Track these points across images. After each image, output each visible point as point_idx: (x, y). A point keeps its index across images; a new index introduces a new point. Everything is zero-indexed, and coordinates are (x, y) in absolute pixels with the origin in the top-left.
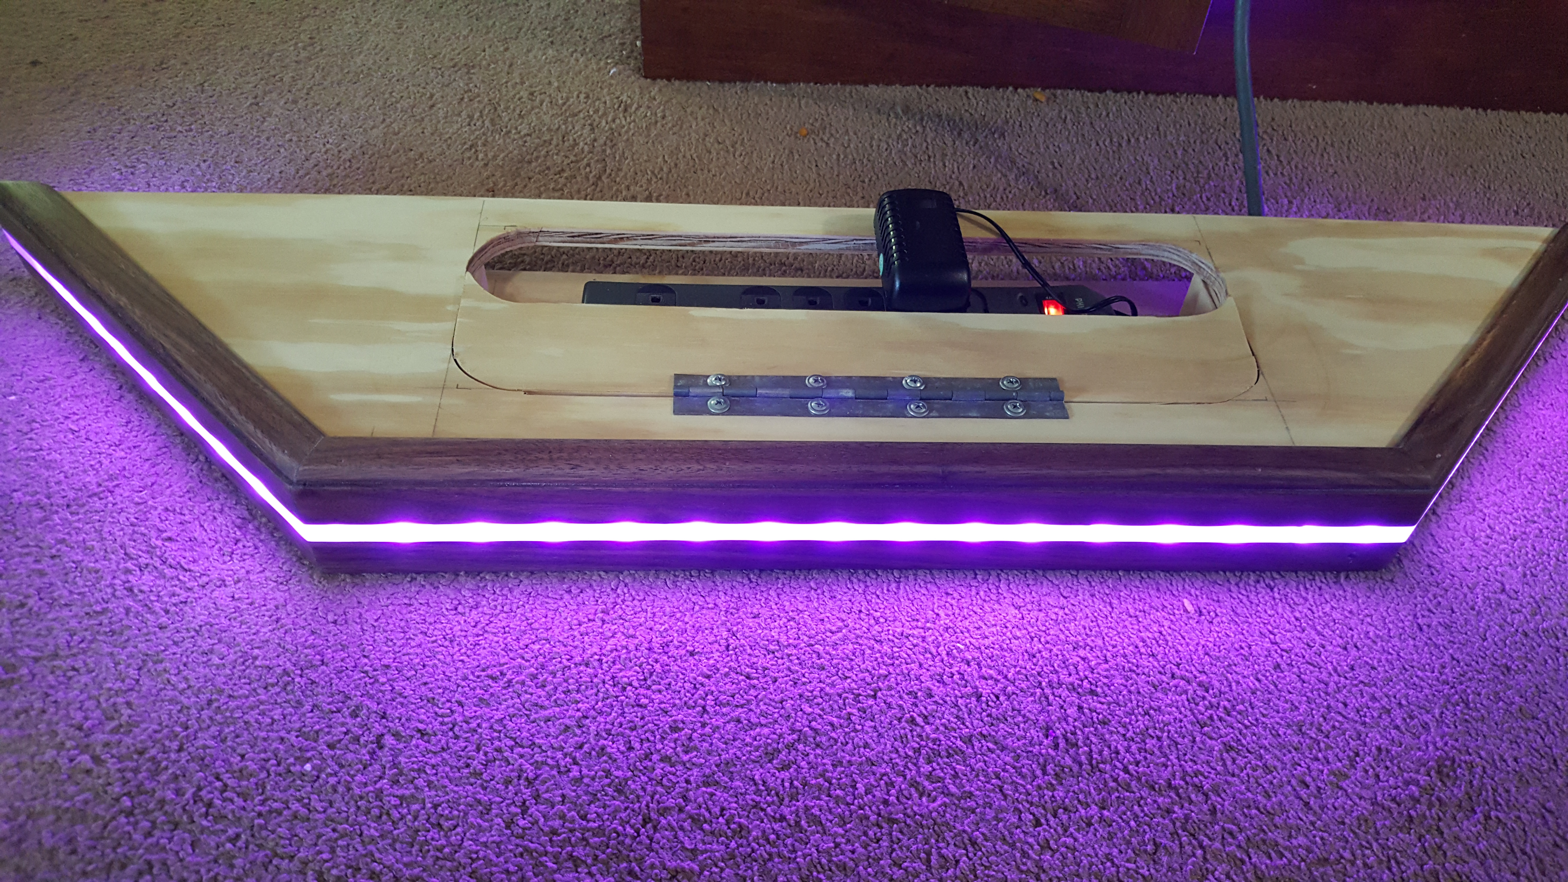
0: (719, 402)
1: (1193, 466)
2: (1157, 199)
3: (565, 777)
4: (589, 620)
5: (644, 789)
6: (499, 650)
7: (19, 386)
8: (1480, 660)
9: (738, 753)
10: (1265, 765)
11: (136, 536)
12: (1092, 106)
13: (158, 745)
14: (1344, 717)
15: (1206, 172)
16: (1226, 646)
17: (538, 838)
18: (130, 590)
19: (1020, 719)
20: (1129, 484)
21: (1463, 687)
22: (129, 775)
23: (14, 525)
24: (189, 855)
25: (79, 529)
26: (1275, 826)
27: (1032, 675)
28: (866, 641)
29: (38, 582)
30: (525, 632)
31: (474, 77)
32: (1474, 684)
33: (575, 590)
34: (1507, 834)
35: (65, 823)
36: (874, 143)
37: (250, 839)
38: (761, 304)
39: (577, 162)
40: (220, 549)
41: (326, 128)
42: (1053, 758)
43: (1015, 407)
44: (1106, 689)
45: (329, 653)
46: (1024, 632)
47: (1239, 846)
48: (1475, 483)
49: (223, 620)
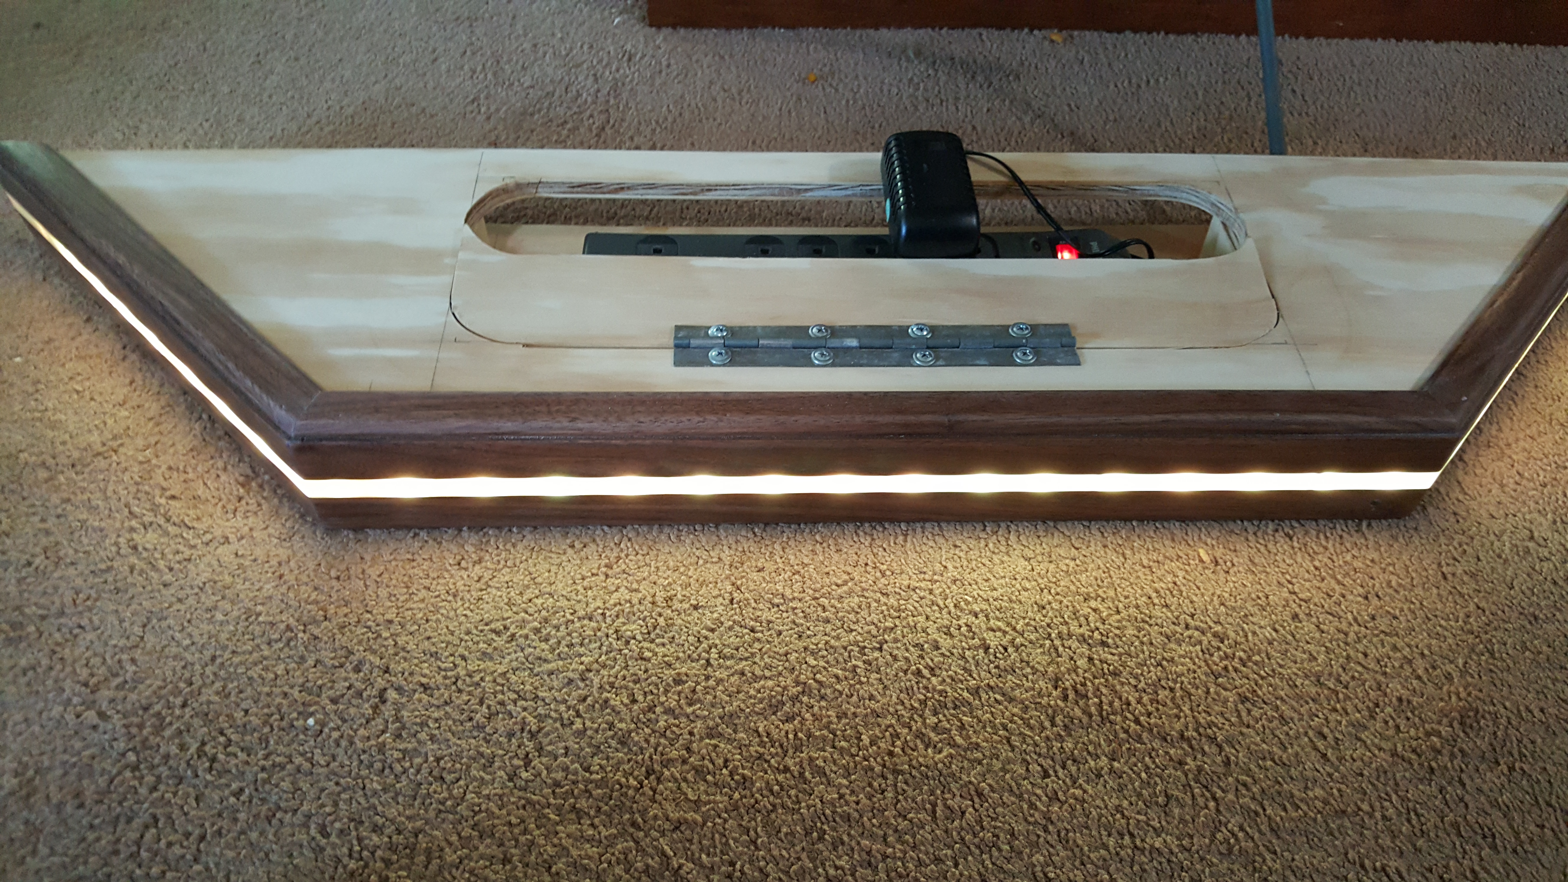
0: (720, 354)
1: (1209, 411)
2: (1177, 141)
3: (568, 730)
4: (593, 575)
5: (647, 741)
6: (502, 604)
7: (23, 348)
8: (1506, 609)
9: (742, 706)
10: (1281, 716)
11: (139, 495)
12: (1110, 47)
13: (163, 701)
14: (1364, 667)
15: (1227, 113)
16: (1243, 596)
17: (541, 791)
18: (135, 548)
19: (1029, 670)
20: (1140, 431)
21: (1488, 636)
22: (134, 730)
23: (21, 485)
24: (194, 809)
25: (85, 488)
26: (1292, 778)
27: (1041, 627)
28: (872, 594)
29: (44, 541)
30: (528, 587)
31: (477, 31)
32: (1499, 634)
33: (578, 545)
34: (1532, 787)
35: (72, 777)
36: (885, 88)
37: (254, 793)
38: (765, 253)
39: (581, 113)
40: (224, 507)
41: (327, 85)
42: (1062, 710)
43: (1025, 354)
44: (1117, 640)
45: (332, 610)
46: (1034, 583)
47: (1253, 798)
48: (1504, 428)
49: (226, 577)
